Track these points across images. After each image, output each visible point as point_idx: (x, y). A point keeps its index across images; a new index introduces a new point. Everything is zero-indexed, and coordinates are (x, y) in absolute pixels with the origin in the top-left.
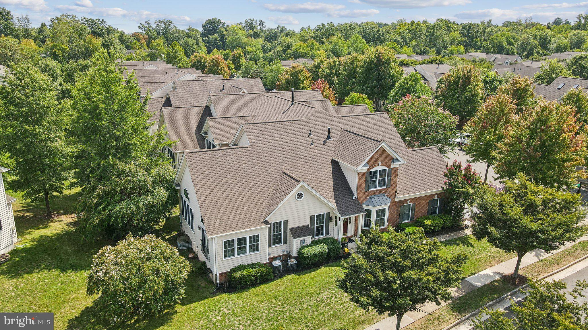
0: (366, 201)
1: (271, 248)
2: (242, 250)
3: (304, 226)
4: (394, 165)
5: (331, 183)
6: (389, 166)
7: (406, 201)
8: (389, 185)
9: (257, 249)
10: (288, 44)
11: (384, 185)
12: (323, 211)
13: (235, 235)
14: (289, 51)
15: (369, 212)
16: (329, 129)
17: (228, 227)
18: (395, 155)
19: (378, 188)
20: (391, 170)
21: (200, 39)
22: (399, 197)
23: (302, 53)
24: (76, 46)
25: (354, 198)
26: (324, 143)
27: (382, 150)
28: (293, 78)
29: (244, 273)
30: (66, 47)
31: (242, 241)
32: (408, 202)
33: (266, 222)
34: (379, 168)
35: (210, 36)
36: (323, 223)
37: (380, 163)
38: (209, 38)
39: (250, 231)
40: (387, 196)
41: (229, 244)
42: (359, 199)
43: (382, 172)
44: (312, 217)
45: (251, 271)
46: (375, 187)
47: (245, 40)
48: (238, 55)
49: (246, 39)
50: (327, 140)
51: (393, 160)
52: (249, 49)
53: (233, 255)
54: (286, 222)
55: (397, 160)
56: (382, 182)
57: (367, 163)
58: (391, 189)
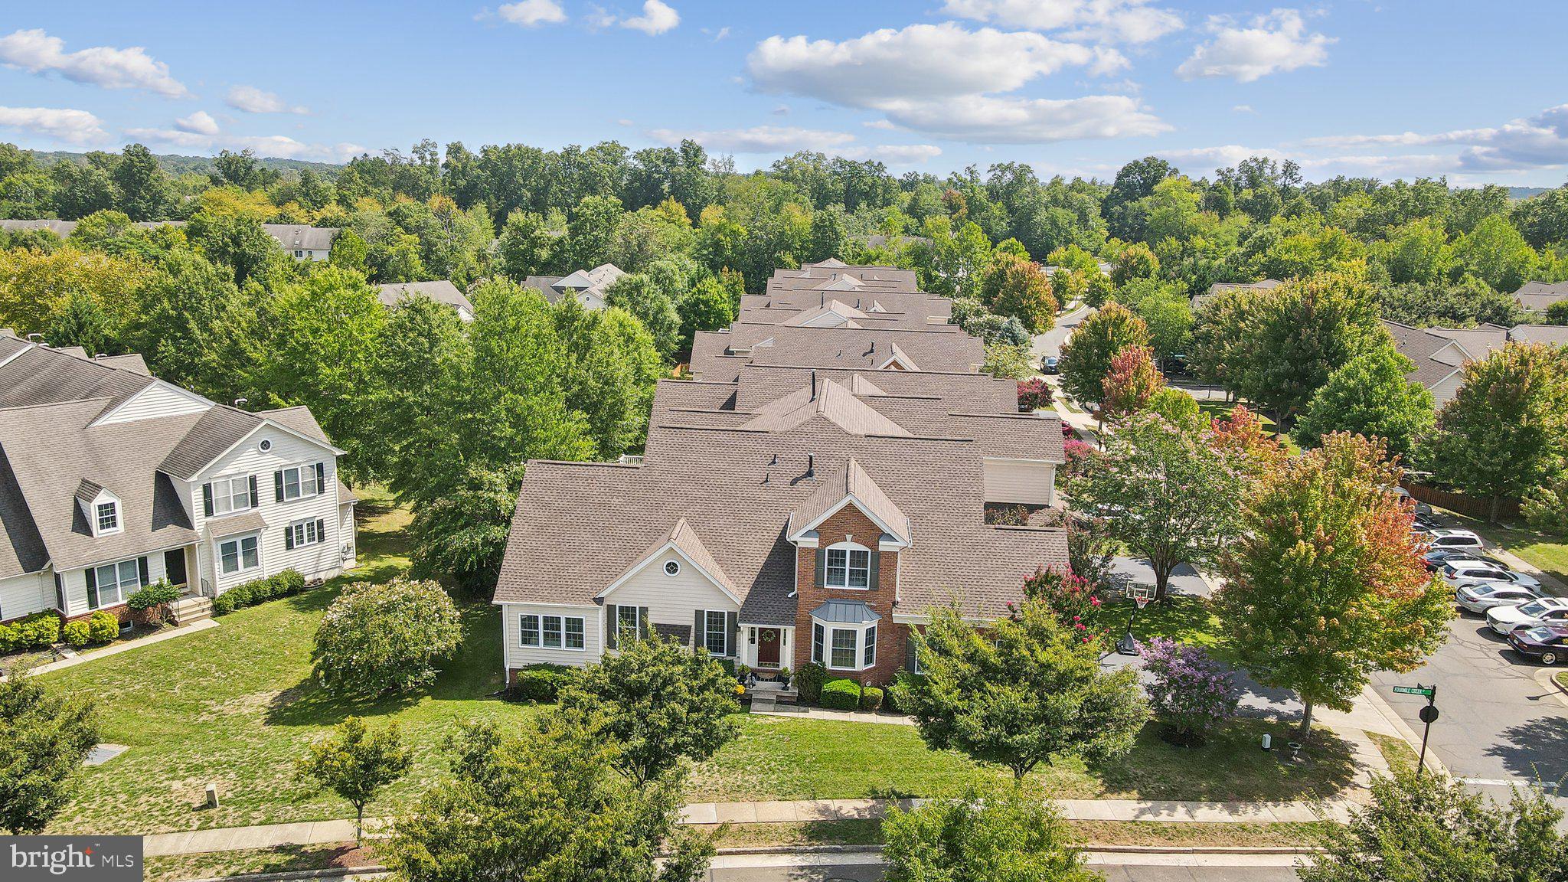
0: (818, 606)
2: (552, 638)
3: (681, 626)
4: (884, 546)
5: (762, 560)
6: (874, 546)
8: (875, 586)
9: (581, 645)
11: (865, 585)
12: (724, 608)
13: (542, 609)
15: (820, 630)
17: (533, 594)
18: (883, 526)
19: (847, 587)
20: (878, 555)
21: (1094, 212)
22: (900, 617)
24: (761, 229)
25: (790, 596)
26: (794, 482)
27: (852, 508)
29: (534, 674)
30: (741, 230)
33: (599, 601)
34: (849, 546)
35: (1128, 203)
36: (722, 630)
37: (849, 537)
38: (1125, 208)
39: (567, 608)
40: (872, 608)
42: (801, 599)
43: (859, 557)
44: (699, 614)
46: (844, 584)
47: (1194, 218)
49: (1196, 215)
50: (804, 477)
51: (881, 535)
53: (534, 643)
54: (644, 611)
56: (858, 576)
57: (818, 531)
58: (880, 594)
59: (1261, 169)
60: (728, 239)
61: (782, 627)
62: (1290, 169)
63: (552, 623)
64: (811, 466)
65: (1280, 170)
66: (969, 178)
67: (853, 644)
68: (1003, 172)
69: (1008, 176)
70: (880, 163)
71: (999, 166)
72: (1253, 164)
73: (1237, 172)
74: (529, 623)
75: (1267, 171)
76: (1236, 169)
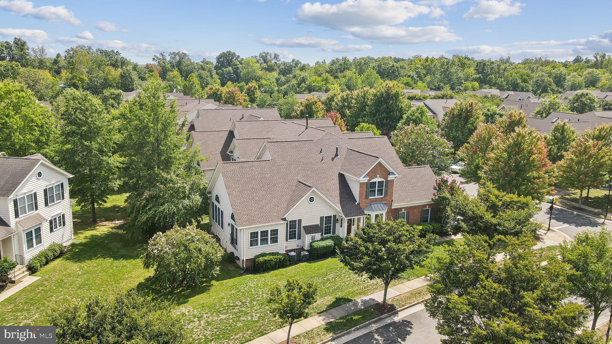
0: (366, 207)
1: (287, 242)
2: (264, 241)
3: (315, 225)
4: (390, 177)
5: (338, 192)
6: (386, 178)
7: (401, 209)
8: (386, 194)
9: (277, 242)
10: (303, 77)
11: (382, 195)
12: (331, 213)
13: (259, 228)
14: (303, 84)
16: (337, 148)
17: (253, 222)
18: (391, 169)
19: (376, 197)
20: (387, 182)
21: (214, 72)
22: (395, 206)
23: (316, 86)
25: (356, 204)
26: (333, 159)
27: (380, 164)
28: (307, 109)
31: (264, 233)
32: (403, 210)
33: (284, 219)
34: (377, 180)
35: (223, 69)
36: (331, 223)
37: (378, 176)
39: (271, 225)
40: (385, 204)
41: (254, 235)
42: (360, 205)
43: (381, 183)
44: (322, 218)
45: (271, 257)
46: (375, 196)
47: (260, 73)
48: (253, 88)
49: (260, 72)
50: (335, 157)
51: (389, 173)
52: (264, 82)
53: (257, 245)
54: (300, 221)
55: (393, 174)
56: (380, 192)
57: (368, 175)
58: (388, 198)
59: (266, 56)
61: (352, 218)
62: (276, 56)
64: (337, 152)
65: (273, 56)
66: (162, 58)
68: (175, 56)
69: (178, 58)
70: (117, 52)
71: (173, 53)
72: (264, 54)
73: (258, 57)
75: (268, 57)
76: (258, 56)
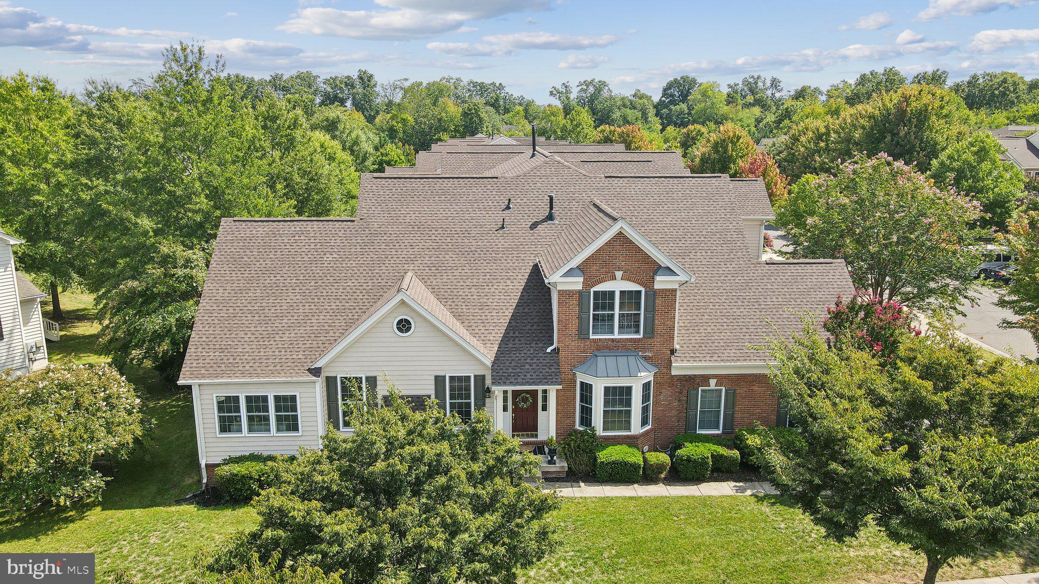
0: (582, 361)
2: (258, 422)
3: (418, 396)
4: (661, 282)
5: (509, 313)
6: (648, 283)
7: (705, 379)
8: (650, 332)
9: (295, 428)
11: (637, 332)
12: (468, 370)
13: (244, 387)
15: (587, 389)
16: (551, 198)
18: (659, 257)
19: (616, 336)
20: (653, 294)
21: (652, 112)
22: (680, 367)
24: (424, 117)
25: (549, 350)
26: (534, 226)
27: (620, 237)
30: (409, 118)
32: (713, 382)
33: (316, 372)
34: (618, 285)
35: (672, 107)
36: (469, 397)
37: (619, 274)
38: (670, 110)
39: (272, 383)
40: (646, 358)
42: (562, 354)
43: (630, 298)
44: (439, 381)
45: (261, 466)
46: (612, 333)
48: (694, 133)
49: (726, 108)
50: (544, 221)
51: (657, 269)
53: (238, 430)
54: (372, 381)
55: (669, 271)
56: (629, 323)
57: (582, 269)
58: (657, 340)
59: (756, 83)
60: (400, 125)
61: (540, 388)
62: (775, 83)
63: (257, 404)
64: (551, 208)
65: (768, 84)
66: (564, 91)
67: (629, 403)
68: (588, 86)
69: (591, 89)
70: (500, 84)
71: (585, 82)
72: (751, 80)
73: (741, 86)
74: (228, 406)
75: (760, 84)
76: (740, 83)
